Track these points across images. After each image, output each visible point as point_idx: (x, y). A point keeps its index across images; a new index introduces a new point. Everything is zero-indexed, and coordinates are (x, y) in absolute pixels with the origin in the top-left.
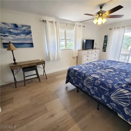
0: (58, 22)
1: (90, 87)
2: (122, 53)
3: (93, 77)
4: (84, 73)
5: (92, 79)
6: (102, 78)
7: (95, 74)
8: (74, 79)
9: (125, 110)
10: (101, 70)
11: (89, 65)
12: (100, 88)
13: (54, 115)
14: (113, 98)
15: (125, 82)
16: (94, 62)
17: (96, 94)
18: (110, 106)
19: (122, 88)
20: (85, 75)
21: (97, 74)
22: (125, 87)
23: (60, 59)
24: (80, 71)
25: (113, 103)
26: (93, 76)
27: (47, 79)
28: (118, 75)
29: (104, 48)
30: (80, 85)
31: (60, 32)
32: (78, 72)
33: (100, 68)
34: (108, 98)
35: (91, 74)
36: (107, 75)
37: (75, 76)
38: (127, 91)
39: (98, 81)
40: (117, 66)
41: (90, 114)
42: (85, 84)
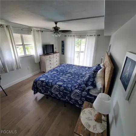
0: (11, 26)
1: (57, 93)
2: (75, 51)
3: (58, 85)
4: (51, 83)
5: (58, 87)
6: (65, 84)
7: (59, 81)
8: (43, 89)
9: (79, 102)
10: (63, 76)
11: (53, 72)
12: (64, 92)
13: (30, 129)
14: (72, 97)
15: (77, 84)
16: (57, 67)
17: (62, 97)
18: (71, 102)
19: (76, 89)
20: (51, 84)
21: (60, 81)
22: (78, 87)
23: (20, 68)
24: (47, 81)
25: (73, 99)
26: (58, 83)
27: (7, 95)
28: (74, 78)
29: (62, 51)
30: (49, 93)
31: (14, 36)
32: (46, 82)
33: (62, 74)
34: (70, 97)
35: (57, 82)
36: (67, 81)
37: (43, 87)
38: (79, 90)
39: (62, 87)
40: (73, 70)
41: (60, 113)
42: (53, 92)
